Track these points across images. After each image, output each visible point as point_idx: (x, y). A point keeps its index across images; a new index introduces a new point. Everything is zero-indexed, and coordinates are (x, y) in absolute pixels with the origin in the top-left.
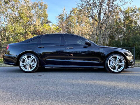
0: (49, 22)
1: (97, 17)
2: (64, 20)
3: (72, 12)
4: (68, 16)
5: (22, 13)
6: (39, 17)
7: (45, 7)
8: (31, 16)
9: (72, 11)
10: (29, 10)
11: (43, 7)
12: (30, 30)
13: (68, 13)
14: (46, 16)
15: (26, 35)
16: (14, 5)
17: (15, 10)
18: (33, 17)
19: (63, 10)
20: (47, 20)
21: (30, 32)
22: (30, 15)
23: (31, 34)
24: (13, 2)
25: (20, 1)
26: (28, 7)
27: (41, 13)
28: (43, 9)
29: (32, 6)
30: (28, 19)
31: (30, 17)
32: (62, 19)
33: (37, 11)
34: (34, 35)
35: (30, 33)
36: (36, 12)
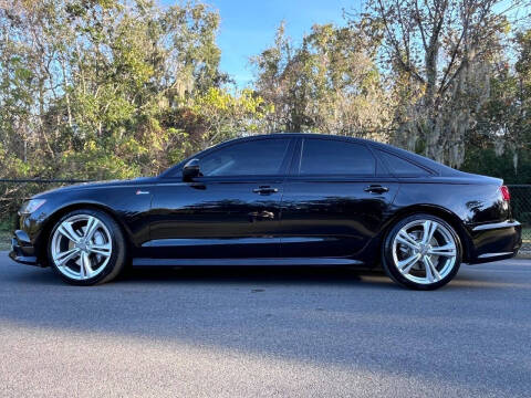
0: (225, 79)
1: (423, 63)
2: (281, 71)
3: (313, 41)
4: (293, 54)
5: (129, 49)
6: (189, 60)
7: (212, 23)
8: (159, 59)
9: (312, 36)
10: (151, 34)
11: (203, 23)
12: (154, 111)
13: (297, 45)
14: (213, 58)
15: (143, 131)
16: (99, 19)
17: (104, 36)
18: (167, 62)
19: (277, 34)
20: (217, 73)
21: (157, 116)
22: (156, 54)
23: (161, 124)
24: (98, 8)
25: (120, 4)
26: (149, 24)
27: (195, 45)
28: (203, 31)
29: (161, 21)
30: (150, 70)
31: (155, 61)
32: (273, 67)
33: (181, 40)
34: (173, 129)
35: (157, 122)
36: (178, 44)
